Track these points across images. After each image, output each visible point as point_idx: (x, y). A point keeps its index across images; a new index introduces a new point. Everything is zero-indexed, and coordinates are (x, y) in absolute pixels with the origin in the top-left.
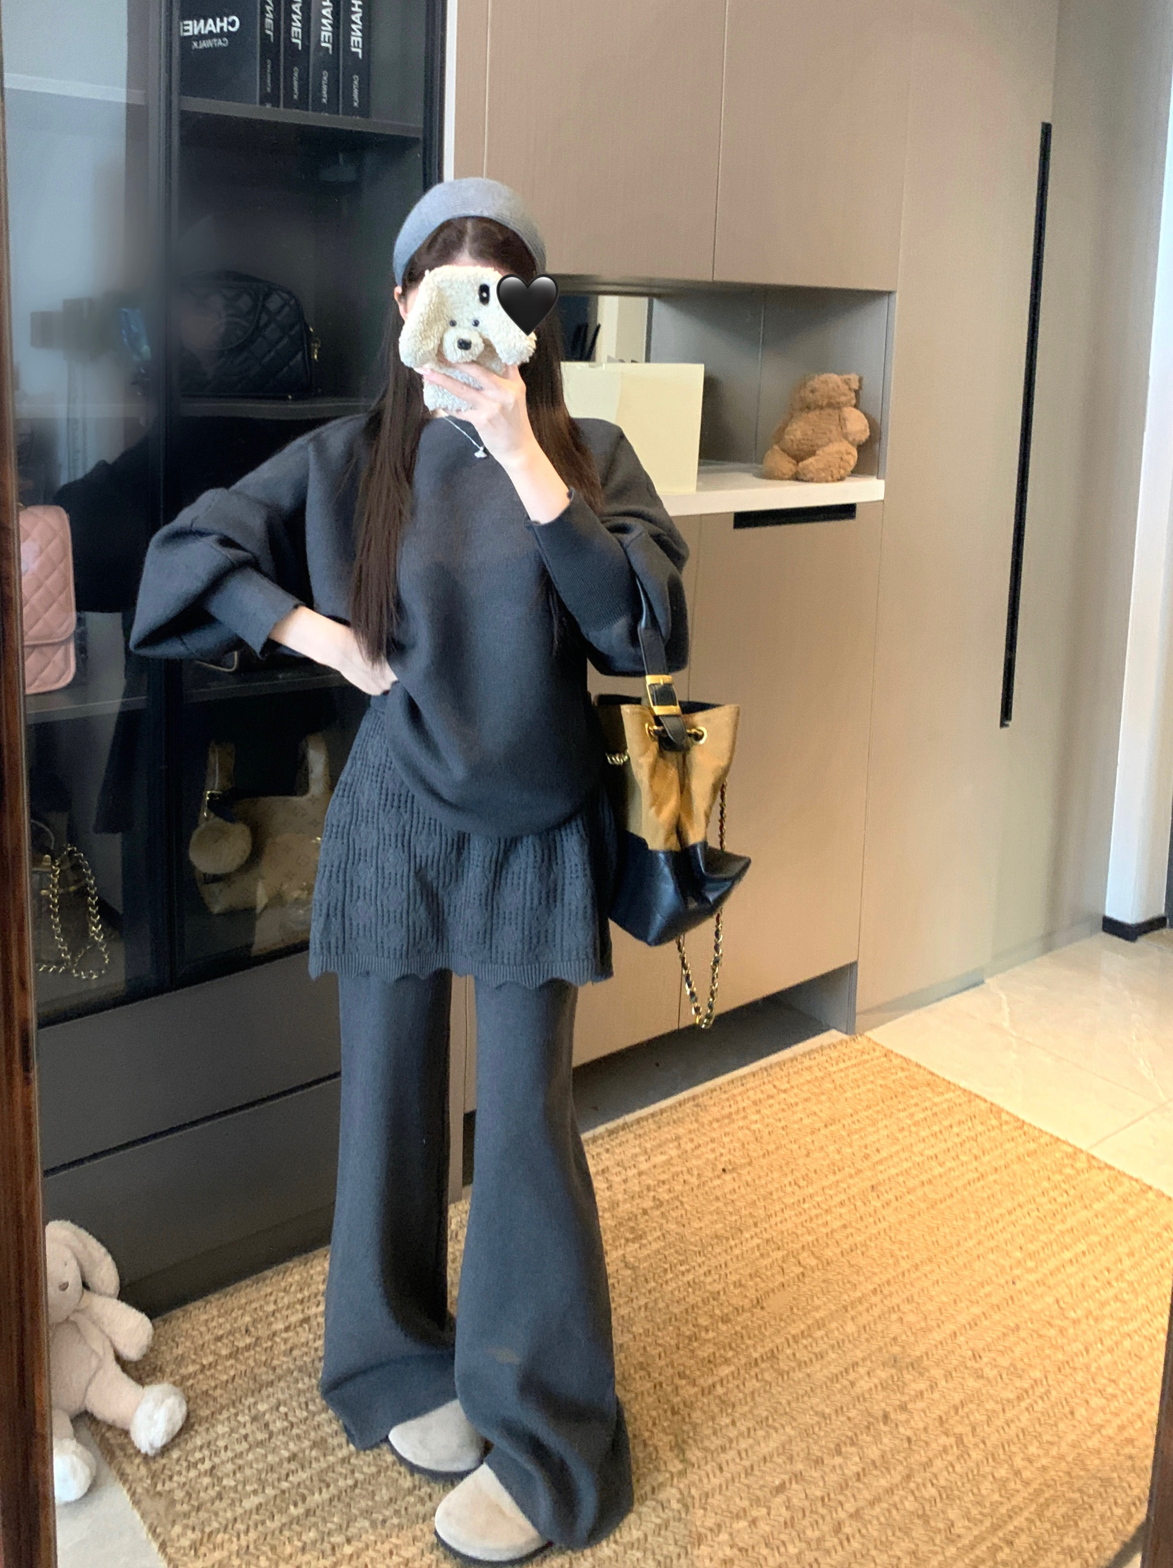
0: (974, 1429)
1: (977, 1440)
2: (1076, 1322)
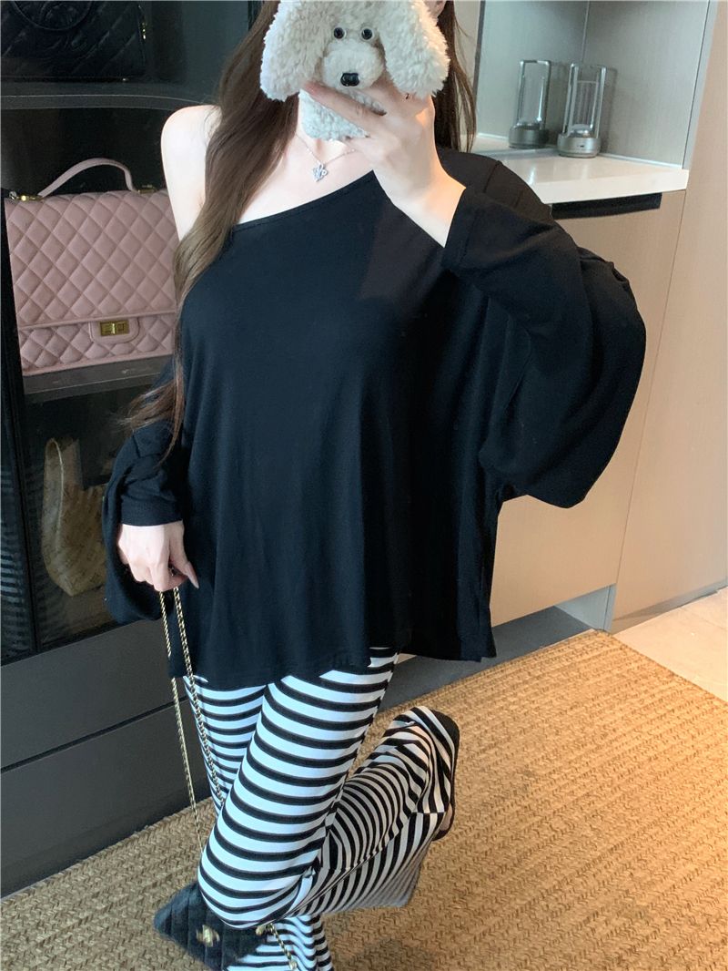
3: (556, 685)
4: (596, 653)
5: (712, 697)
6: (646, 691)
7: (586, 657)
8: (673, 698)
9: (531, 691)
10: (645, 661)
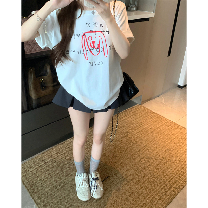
0: (160, 168)
1: (161, 170)
2: (174, 149)
3: (132, 115)
4: (139, 109)
5: (161, 116)
6: (149, 116)
7: (137, 110)
8: (154, 117)
9: (128, 117)
10: (148, 110)
